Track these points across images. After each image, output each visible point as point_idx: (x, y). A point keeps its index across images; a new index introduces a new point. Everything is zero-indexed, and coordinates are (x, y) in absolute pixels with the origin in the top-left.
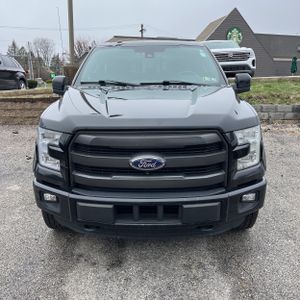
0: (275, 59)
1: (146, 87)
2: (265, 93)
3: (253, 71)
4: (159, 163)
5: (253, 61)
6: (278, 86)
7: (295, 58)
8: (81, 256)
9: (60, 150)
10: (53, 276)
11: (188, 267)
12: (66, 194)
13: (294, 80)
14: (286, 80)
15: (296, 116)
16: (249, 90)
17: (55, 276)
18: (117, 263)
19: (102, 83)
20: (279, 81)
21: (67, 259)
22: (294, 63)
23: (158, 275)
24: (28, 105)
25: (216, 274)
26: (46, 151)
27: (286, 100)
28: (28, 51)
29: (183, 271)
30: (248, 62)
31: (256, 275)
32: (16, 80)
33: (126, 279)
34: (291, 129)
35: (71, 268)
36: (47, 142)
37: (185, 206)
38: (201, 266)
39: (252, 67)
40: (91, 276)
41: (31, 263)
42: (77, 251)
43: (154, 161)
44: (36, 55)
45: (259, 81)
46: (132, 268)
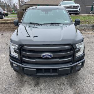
0: (86, 6)
1: (46, 25)
2: (83, 20)
3: (79, 12)
4: (51, 56)
5: (80, 9)
6: (87, 18)
7: (92, 6)
8: (25, 81)
9: (18, 51)
10: (17, 89)
11: (59, 85)
12: (20, 65)
13: (93, 16)
14: (90, 16)
15: (93, 28)
16: (79, 24)
17: (18, 89)
18: (37, 84)
19: (31, 23)
20: (88, 16)
21: (21, 83)
22: (92, 7)
23: (50, 88)
24: (6, 25)
25: (68, 88)
26: (13, 50)
27: (90, 22)
28: (5, 3)
29: (58, 87)
30: (78, 9)
31: (81, 88)
32: (1, 15)
33: (40, 90)
34: (91, 33)
35: (23, 86)
36: (13, 47)
37: (59, 69)
38: (64, 85)
39: (79, 11)
40: (29, 89)
41: (10, 84)
42: (25, 80)
43: (49, 55)
44: (7, 4)
45: (81, 16)
46: (42, 86)
